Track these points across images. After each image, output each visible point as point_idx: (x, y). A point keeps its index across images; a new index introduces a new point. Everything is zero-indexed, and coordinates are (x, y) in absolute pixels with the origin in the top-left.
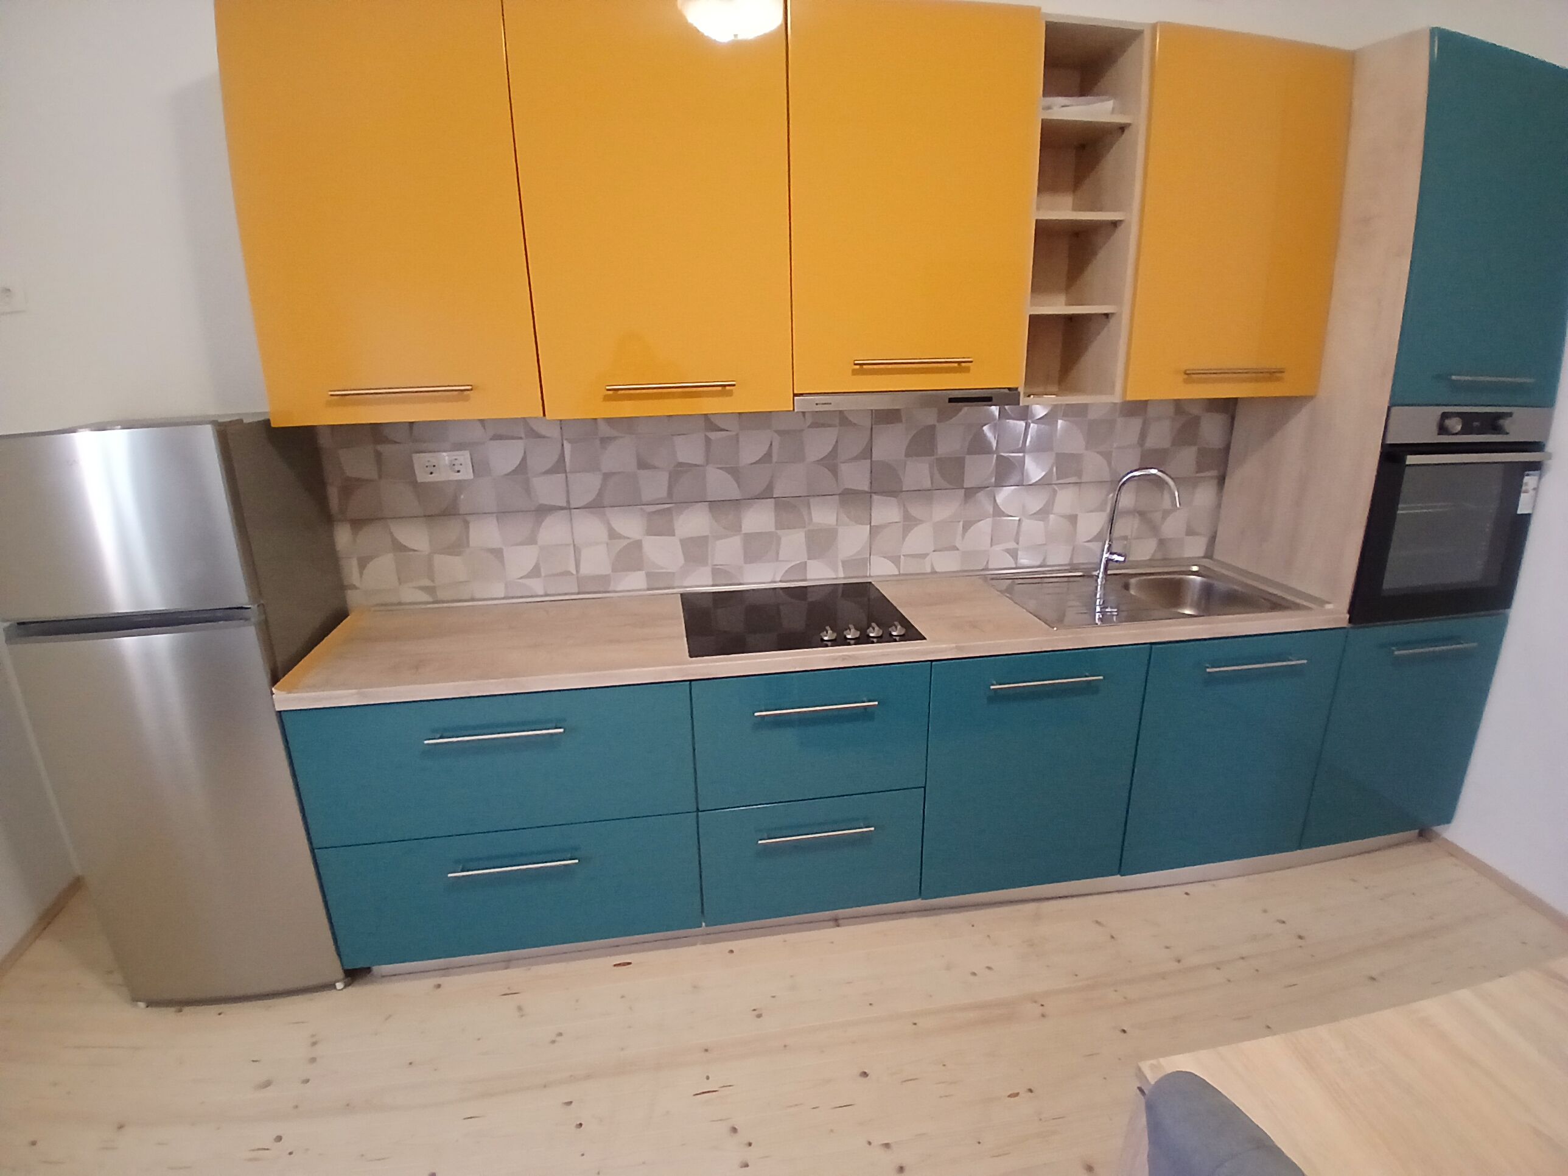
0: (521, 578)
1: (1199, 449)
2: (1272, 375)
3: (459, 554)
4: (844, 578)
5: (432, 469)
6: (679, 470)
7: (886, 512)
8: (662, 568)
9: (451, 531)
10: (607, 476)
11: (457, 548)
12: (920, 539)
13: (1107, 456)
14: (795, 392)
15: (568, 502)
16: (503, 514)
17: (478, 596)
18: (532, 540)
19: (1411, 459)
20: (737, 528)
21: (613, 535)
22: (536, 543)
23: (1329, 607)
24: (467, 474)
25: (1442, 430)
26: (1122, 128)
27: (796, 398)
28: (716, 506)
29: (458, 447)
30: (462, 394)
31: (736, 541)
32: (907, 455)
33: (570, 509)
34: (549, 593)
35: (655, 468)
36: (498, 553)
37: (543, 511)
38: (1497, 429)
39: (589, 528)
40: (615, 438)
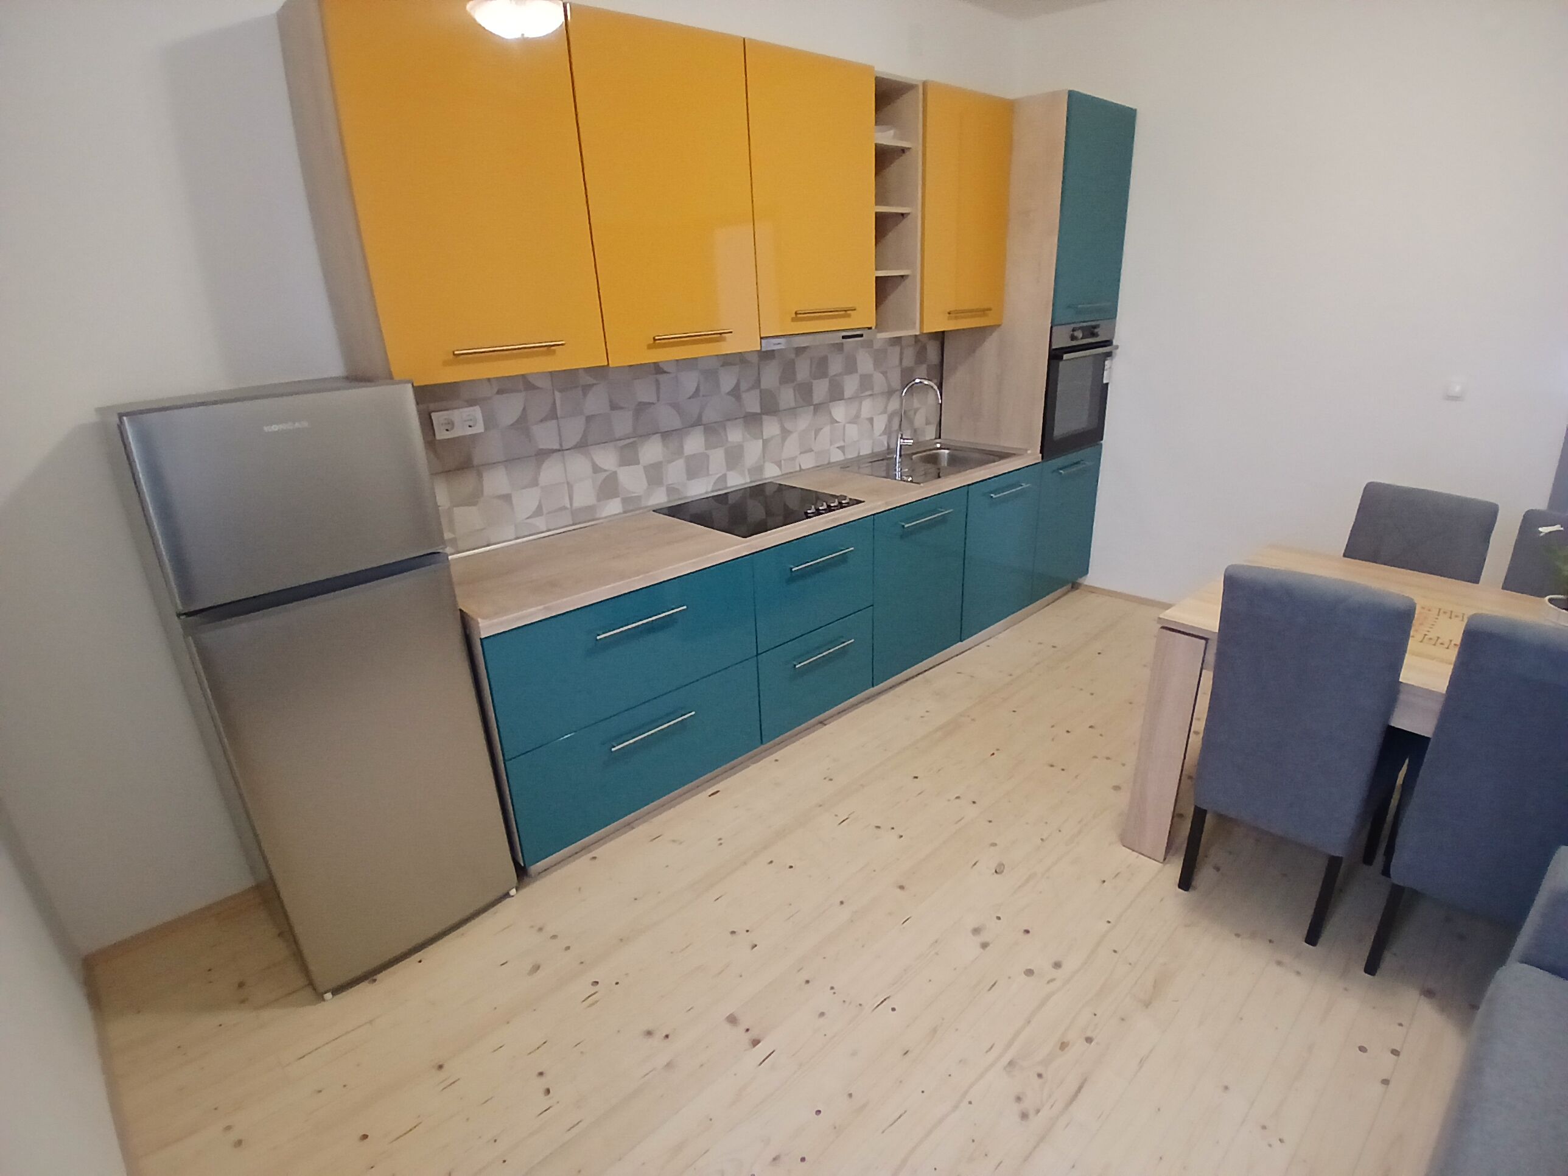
0: (528, 518)
1: (928, 365)
2: (984, 312)
3: (474, 504)
4: (751, 482)
5: (450, 425)
6: (642, 408)
7: (771, 428)
8: (635, 493)
9: (466, 484)
10: (589, 419)
11: (473, 499)
12: (791, 447)
13: (884, 373)
14: (762, 336)
15: (561, 445)
16: (510, 461)
17: (492, 541)
18: (535, 483)
19: (1065, 356)
20: (680, 452)
21: (596, 469)
22: (537, 485)
23: (1029, 452)
24: (479, 428)
25: (1073, 338)
26: (903, 150)
27: (762, 341)
28: (666, 435)
29: (471, 403)
30: (549, 349)
31: (680, 464)
32: (780, 383)
33: (563, 450)
34: (551, 528)
35: (622, 408)
36: (507, 498)
37: (542, 455)
38: (1094, 335)
39: (578, 465)
40: (593, 385)
